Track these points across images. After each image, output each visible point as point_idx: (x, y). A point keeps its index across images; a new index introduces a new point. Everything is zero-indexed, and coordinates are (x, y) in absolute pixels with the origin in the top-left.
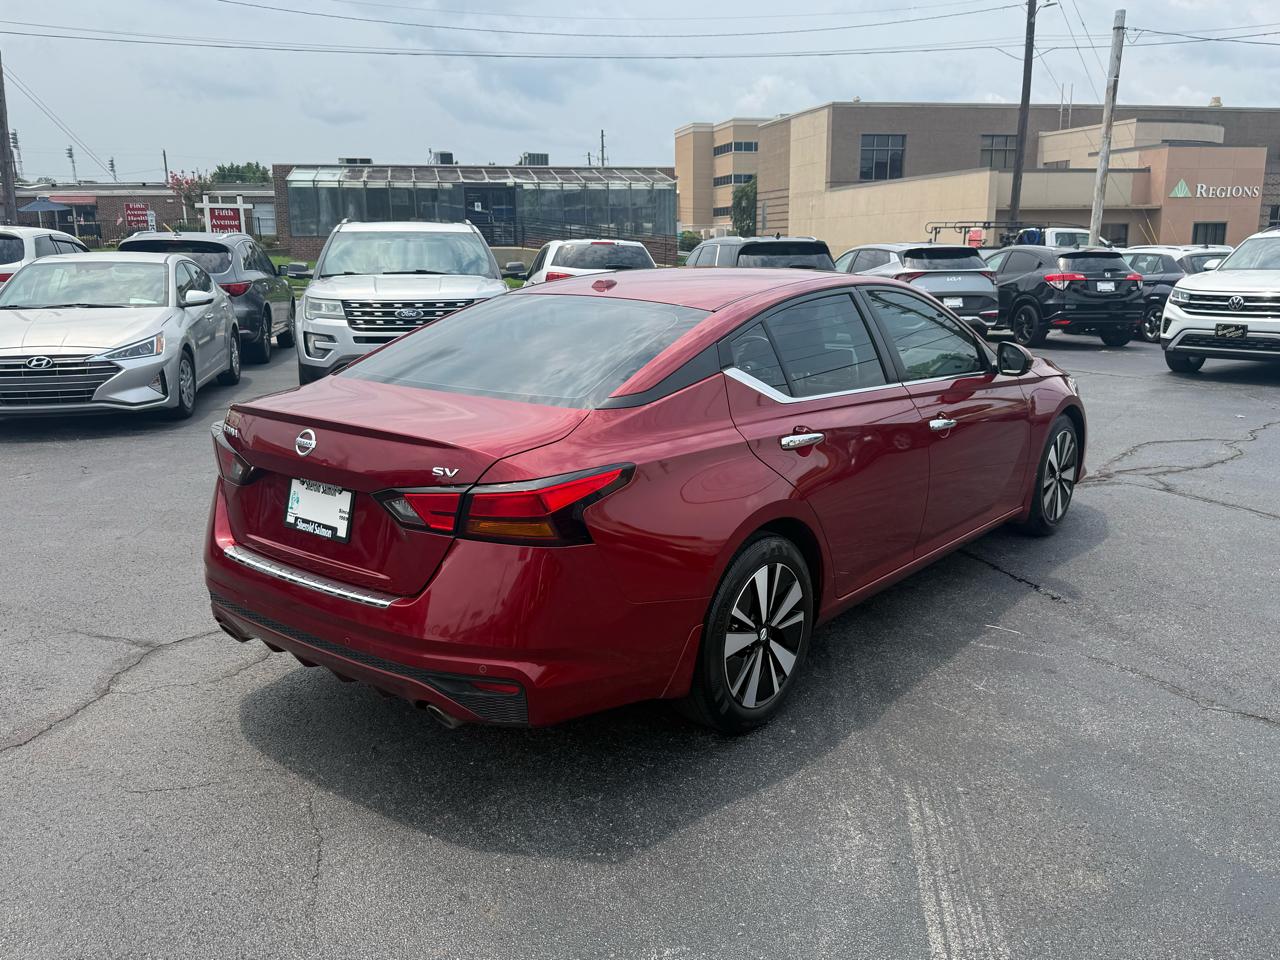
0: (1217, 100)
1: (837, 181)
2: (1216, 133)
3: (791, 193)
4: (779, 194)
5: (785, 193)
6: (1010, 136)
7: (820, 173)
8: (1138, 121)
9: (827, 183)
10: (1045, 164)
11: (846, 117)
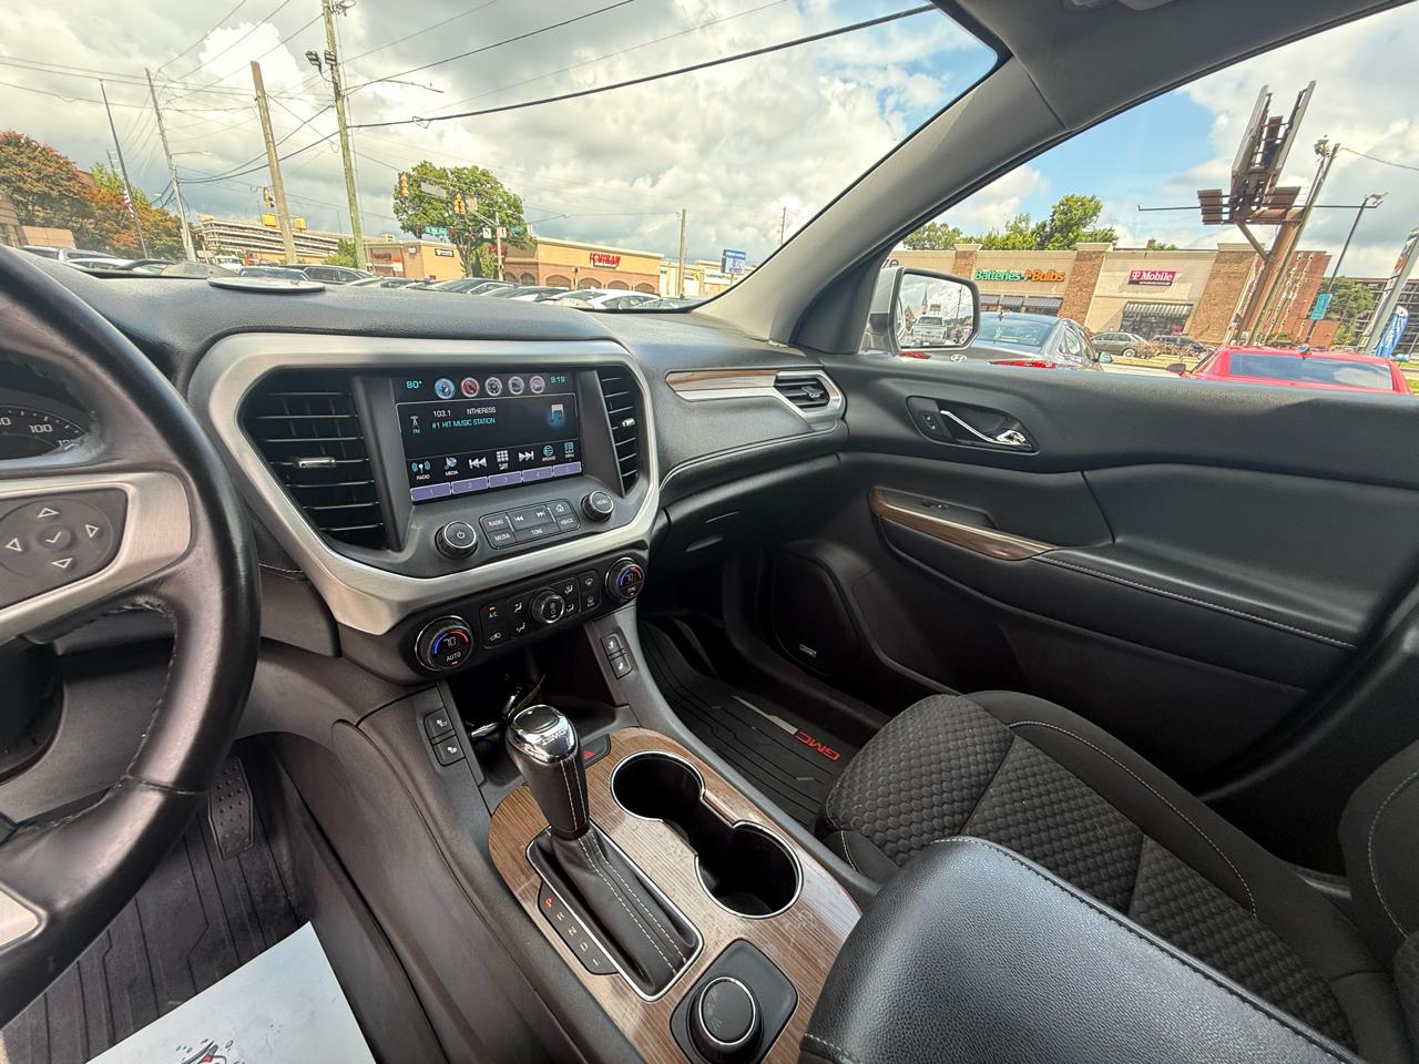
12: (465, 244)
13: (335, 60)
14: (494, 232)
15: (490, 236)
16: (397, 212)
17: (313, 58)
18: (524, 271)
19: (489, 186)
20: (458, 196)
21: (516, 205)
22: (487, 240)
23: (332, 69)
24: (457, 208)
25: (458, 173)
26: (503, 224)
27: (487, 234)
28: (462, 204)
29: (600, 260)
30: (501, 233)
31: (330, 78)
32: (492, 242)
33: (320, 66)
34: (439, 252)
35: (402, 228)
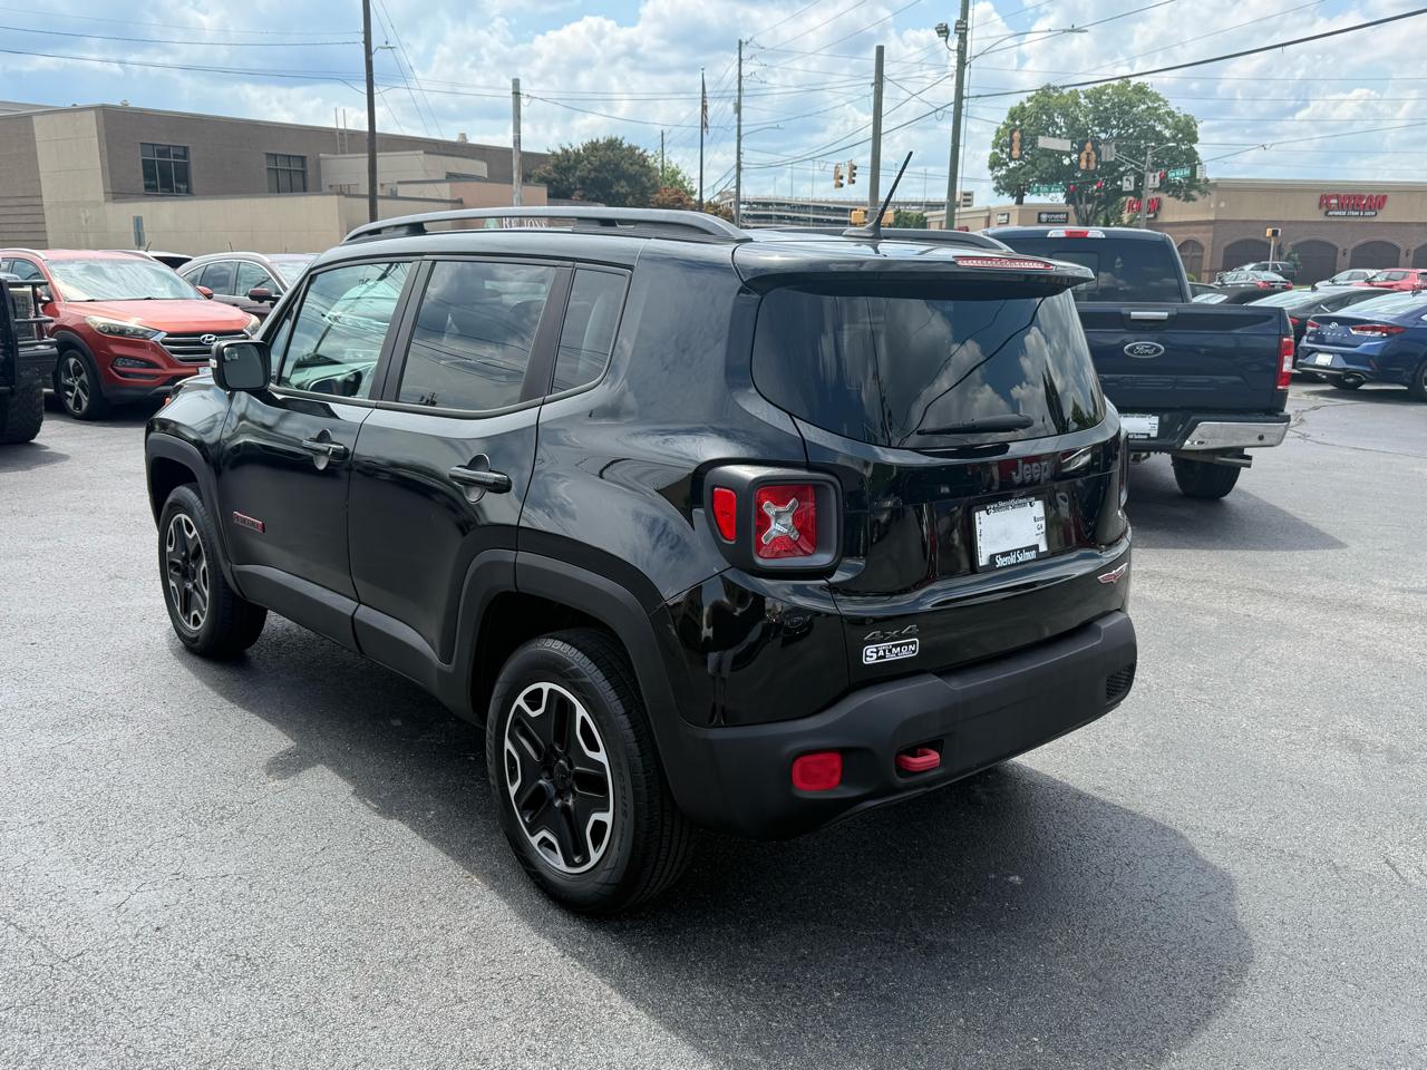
0: (463, 136)
1: (118, 193)
2: (481, 168)
3: (45, 200)
4: (29, 201)
5: (36, 201)
6: (294, 156)
7: (94, 184)
8: (425, 153)
9: (105, 193)
10: (331, 186)
11: (117, 123)
12: (1088, 202)
13: (966, 29)
14: (1140, 178)
15: (1132, 188)
16: (992, 167)
17: (943, 31)
18: (1184, 237)
19: (1143, 107)
20: (1089, 145)
21: (1187, 131)
22: (1128, 193)
23: (960, 38)
24: (1083, 165)
25: (1096, 96)
26: (1156, 166)
27: (1128, 184)
28: (1093, 156)
29: (1340, 207)
30: (1153, 180)
31: (955, 46)
32: (1137, 192)
33: (947, 37)
34: (1044, 217)
35: (996, 189)
